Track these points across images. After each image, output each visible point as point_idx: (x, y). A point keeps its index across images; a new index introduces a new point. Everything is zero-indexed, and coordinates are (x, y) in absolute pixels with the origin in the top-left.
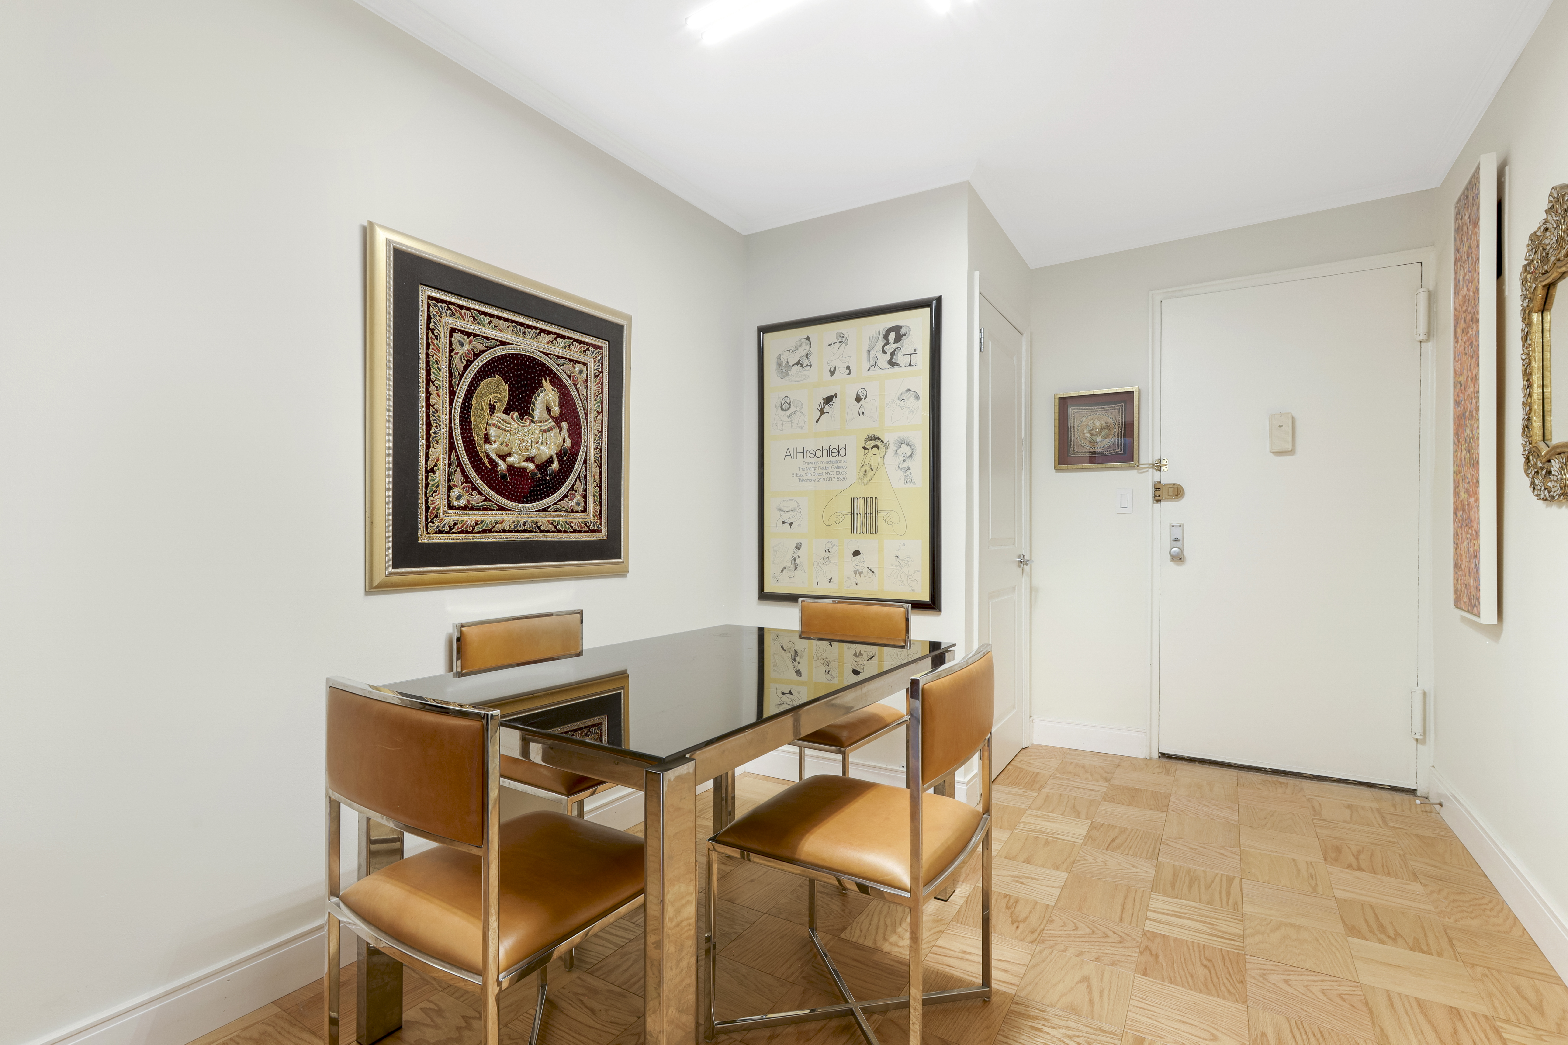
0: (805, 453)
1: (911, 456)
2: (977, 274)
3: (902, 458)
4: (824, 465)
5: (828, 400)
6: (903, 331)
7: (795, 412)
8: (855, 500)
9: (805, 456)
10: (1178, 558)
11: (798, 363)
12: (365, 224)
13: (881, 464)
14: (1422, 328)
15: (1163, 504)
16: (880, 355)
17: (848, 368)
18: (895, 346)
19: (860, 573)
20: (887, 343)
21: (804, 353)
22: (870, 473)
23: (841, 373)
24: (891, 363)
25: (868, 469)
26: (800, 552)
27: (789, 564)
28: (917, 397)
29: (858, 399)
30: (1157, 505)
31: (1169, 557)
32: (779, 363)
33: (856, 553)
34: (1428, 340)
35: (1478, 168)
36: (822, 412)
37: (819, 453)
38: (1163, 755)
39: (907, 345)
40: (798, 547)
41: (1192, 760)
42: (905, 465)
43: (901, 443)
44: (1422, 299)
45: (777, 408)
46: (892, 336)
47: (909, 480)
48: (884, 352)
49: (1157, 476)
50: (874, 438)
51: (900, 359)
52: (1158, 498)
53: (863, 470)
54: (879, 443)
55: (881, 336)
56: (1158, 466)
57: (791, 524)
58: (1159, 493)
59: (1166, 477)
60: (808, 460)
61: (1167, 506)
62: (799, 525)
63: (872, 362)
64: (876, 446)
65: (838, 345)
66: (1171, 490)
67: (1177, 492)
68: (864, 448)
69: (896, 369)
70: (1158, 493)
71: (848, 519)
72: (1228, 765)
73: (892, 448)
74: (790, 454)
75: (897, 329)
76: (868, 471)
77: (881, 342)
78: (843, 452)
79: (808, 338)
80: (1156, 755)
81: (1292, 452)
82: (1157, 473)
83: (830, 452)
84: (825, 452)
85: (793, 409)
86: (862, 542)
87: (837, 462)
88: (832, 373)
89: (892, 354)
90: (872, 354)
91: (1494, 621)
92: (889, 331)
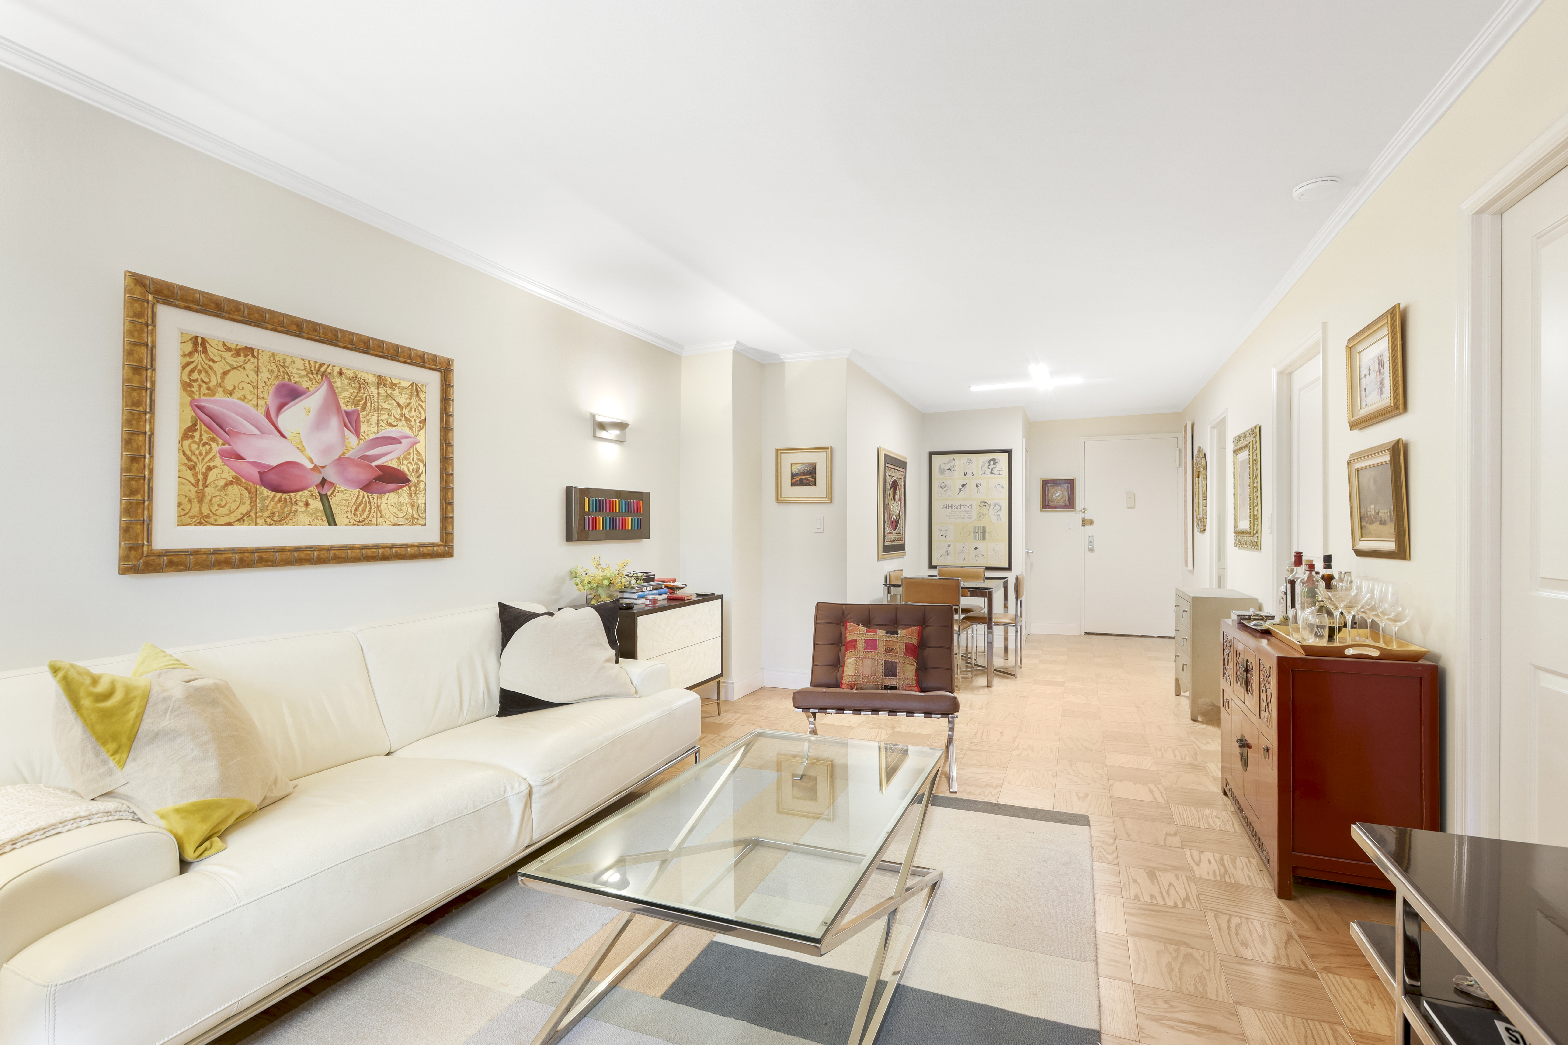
0: (952, 507)
1: (1000, 510)
2: (1024, 439)
3: (996, 511)
4: (961, 512)
5: (963, 485)
6: (996, 461)
7: (947, 490)
8: (976, 527)
9: (952, 508)
10: (1091, 550)
11: (949, 469)
12: (879, 447)
13: (987, 512)
14: (1178, 463)
15: (1086, 527)
16: (987, 469)
17: (972, 473)
18: (993, 466)
19: (978, 556)
20: (990, 465)
21: (952, 465)
22: (982, 516)
23: (969, 475)
24: (992, 473)
25: (982, 514)
26: (950, 548)
27: (944, 553)
28: (1003, 487)
29: (977, 486)
30: (1083, 527)
31: (1088, 549)
32: (940, 468)
33: (976, 548)
34: (1179, 467)
35: (1186, 424)
36: (960, 490)
37: (959, 507)
38: (1086, 633)
39: (998, 467)
40: (949, 546)
41: (1097, 634)
42: (997, 513)
43: (996, 505)
44: (1178, 451)
45: (939, 487)
46: (992, 462)
47: (999, 519)
48: (988, 468)
49: (1083, 515)
50: (984, 502)
51: (995, 471)
52: (1083, 525)
53: (979, 515)
54: (986, 504)
55: (987, 462)
56: (1083, 511)
57: (945, 536)
58: (1085, 522)
59: (1087, 516)
60: (954, 509)
61: (1087, 528)
62: (949, 537)
63: (983, 472)
64: (985, 506)
65: (968, 463)
66: (1089, 521)
67: (1091, 522)
68: (980, 506)
69: (993, 475)
70: (1083, 522)
71: (972, 535)
72: (1111, 635)
73: (992, 507)
74: (945, 507)
75: (994, 460)
76: (981, 516)
77: (987, 464)
78: (970, 507)
79: (954, 459)
80: (1083, 633)
81: (1134, 507)
82: (1083, 514)
83: (964, 507)
84: (962, 507)
85: (946, 488)
86: (979, 544)
87: (967, 511)
88: (965, 475)
89: (992, 469)
90: (983, 469)
91: (1192, 568)
92: (991, 460)
